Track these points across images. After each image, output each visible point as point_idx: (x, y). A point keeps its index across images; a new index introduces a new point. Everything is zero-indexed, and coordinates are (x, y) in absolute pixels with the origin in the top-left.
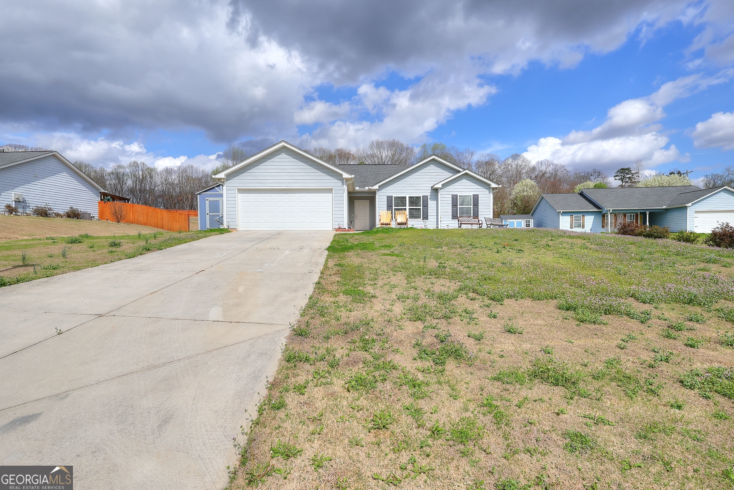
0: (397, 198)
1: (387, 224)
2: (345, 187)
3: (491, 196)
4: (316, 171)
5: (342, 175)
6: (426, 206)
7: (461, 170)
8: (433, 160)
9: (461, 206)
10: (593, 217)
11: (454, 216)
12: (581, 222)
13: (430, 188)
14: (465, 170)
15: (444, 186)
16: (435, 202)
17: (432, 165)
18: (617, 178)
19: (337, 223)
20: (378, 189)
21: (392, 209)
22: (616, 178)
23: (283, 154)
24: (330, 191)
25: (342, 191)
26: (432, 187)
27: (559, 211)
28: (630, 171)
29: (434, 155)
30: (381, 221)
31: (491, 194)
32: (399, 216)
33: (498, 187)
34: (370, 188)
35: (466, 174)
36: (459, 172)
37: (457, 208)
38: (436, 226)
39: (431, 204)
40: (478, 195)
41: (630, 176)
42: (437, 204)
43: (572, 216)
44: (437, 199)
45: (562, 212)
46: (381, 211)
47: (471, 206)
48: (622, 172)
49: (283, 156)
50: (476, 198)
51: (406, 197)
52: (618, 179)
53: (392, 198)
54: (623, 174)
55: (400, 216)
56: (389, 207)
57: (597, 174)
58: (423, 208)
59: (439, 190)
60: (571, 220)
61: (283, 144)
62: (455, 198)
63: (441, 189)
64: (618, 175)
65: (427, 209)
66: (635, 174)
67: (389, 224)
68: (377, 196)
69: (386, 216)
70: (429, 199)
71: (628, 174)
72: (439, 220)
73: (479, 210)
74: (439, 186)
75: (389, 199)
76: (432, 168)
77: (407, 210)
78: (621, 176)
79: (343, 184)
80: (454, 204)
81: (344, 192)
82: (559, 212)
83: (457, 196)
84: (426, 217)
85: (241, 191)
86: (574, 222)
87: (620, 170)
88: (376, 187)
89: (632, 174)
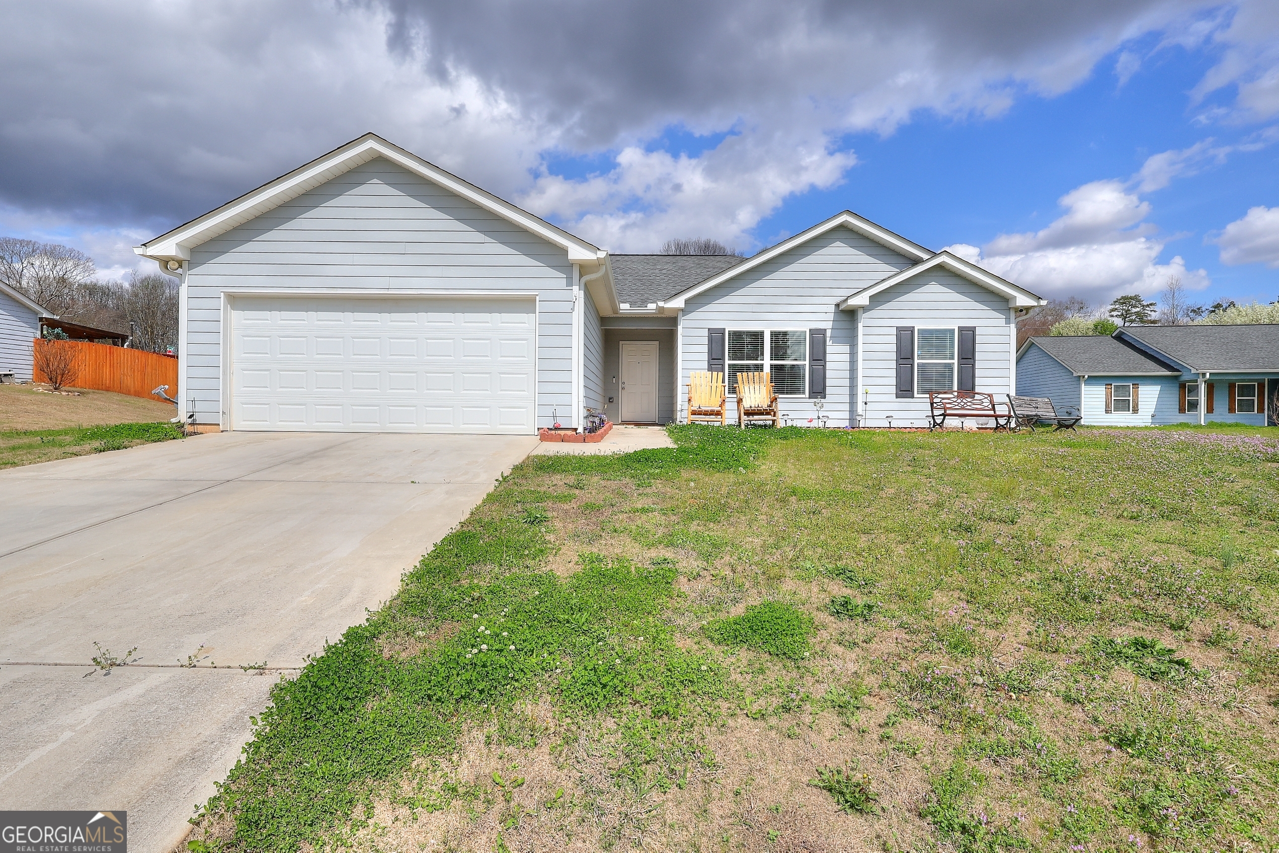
0: (737, 336)
1: (712, 413)
2: (578, 293)
3: (1013, 329)
4: (481, 237)
5: (564, 251)
6: (819, 357)
7: (925, 256)
8: (842, 227)
9: (922, 359)
10: (1158, 388)
11: (904, 390)
12: (1131, 398)
13: (832, 308)
14: (935, 255)
15: (878, 300)
16: (846, 349)
17: (838, 243)
18: (1115, 313)
19: (549, 411)
20: (682, 310)
21: (723, 365)
22: (1113, 313)
23: (375, 181)
24: (525, 304)
25: (567, 306)
26: (837, 305)
27: (1079, 374)
28: (1139, 301)
29: (848, 212)
30: (693, 403)
31: (1013, 326)
32: (747, 388)
33: (1036, 304)
34: (661, 304)
35: (940, 267)
36: (916, 261)
37: (912, 365)
38: (847, 415)
39: (837, 355)
40: (973, 330)
41: (1138, 309)
42: (853, 354)
43: (1109, 387)
44: (851, 340)
45: (1086, 377)
46: (692, 373)
47: (953, 359)
48: (1124, 303)
49: (376, 187)
50: (968, 337)
51: (762, 333)
52: (1116, 316)
53: (723, 334)
54: (1126, 306)
55: (752, 387)
56: (715, 362)
57: (1077, 306)
58: (811, 366)
59: (860, 312)
60: (1106, 395)
61: (370, 144)
62: (905, 337)
63: (865, 309)
64: (1116, 309)
65: (824, 366)
66: (1148, 306)
67: (718, 413)
68: (680, 328)
69: (708, 388)
70: (828, 339)
71: (1135, 307)
72: (860, 399)
73: (978, 373)
74: (862, 300)
75: (715, 337)
76: (839, 250)
77: (767, 369)
78: (1123, 309)
79: (570, 283)
80: (904, 356)
81: (573, 309)
82: (1080, 376)
83: (912, 330)
84: (819, 391)
85: (238, 301)
86: (1113, 398)
87: (1120, 299)
88: (678, 303)
89: (1143, 306)
